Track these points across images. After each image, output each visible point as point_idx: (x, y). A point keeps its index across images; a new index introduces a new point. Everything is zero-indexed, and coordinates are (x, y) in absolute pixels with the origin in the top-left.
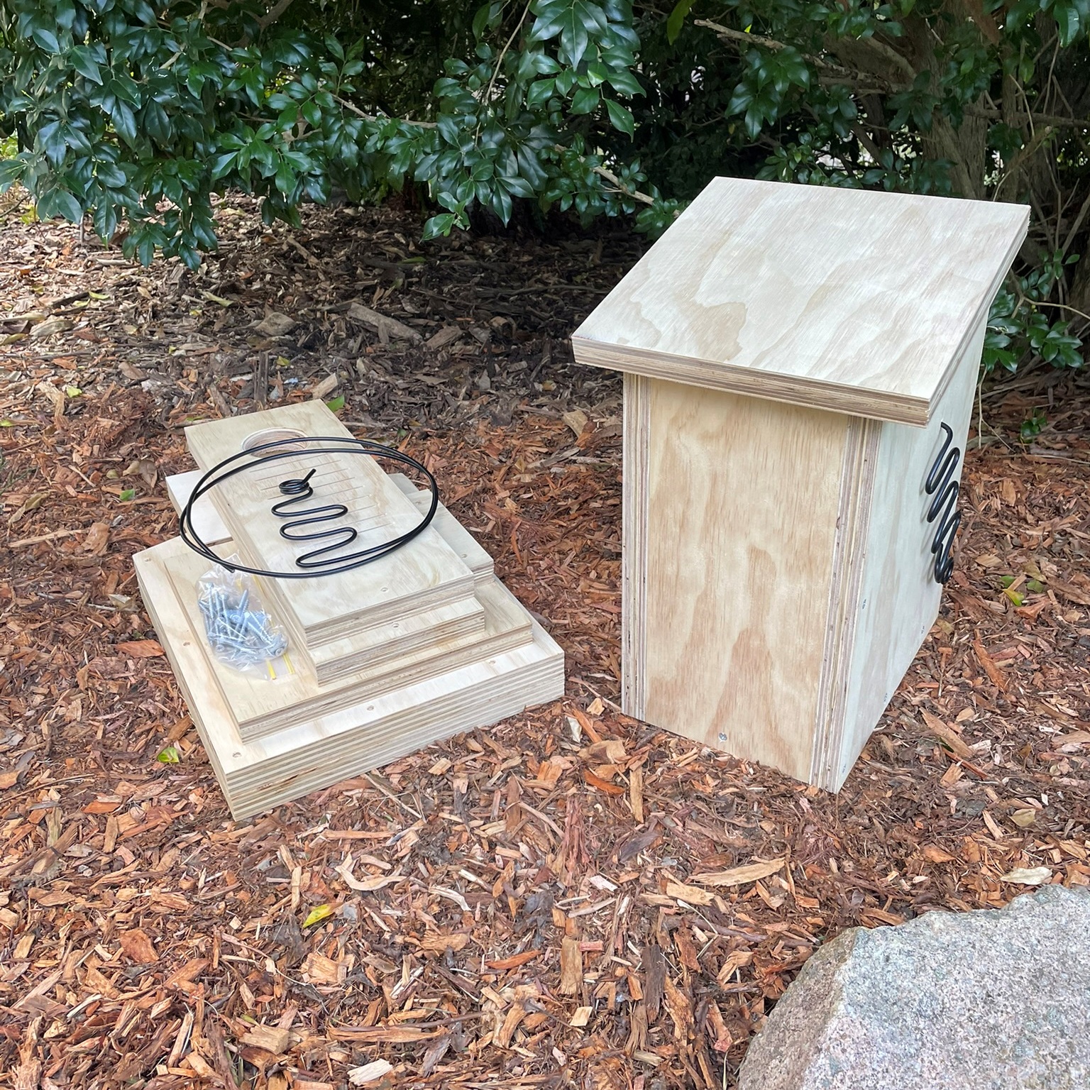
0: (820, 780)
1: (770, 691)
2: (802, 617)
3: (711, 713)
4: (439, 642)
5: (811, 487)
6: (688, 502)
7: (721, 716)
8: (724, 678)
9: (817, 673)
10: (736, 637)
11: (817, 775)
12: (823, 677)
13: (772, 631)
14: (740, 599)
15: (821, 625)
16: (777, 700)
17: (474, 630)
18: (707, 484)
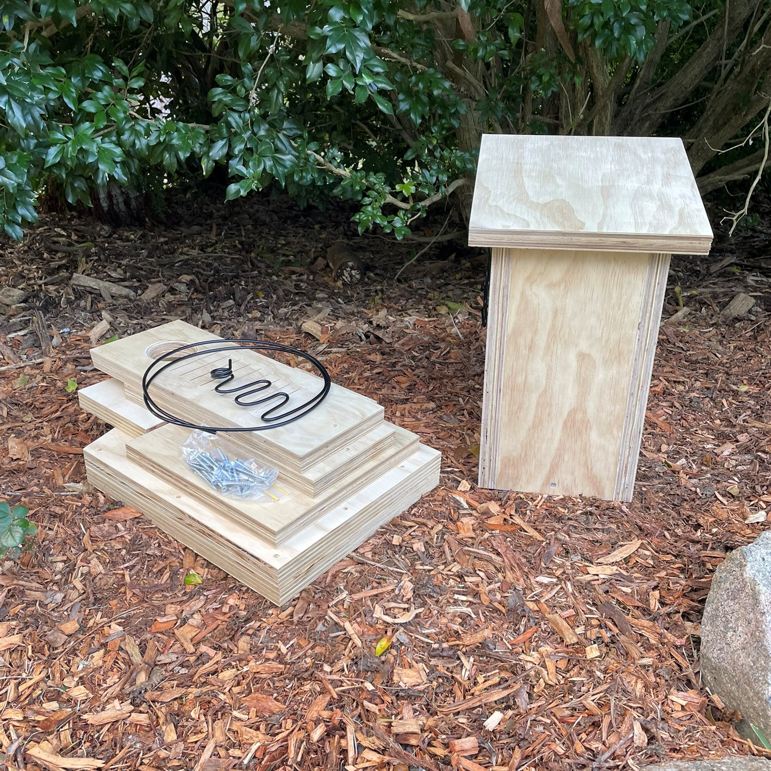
0: (621, 496)
1: (588, 446)
2: (612, 391)
3: (545, 471)
4: (373, 457)
5: (622, 307)
6: (536, 332)
7: (552, 471)
8: (556, 444)
9: (621, 426)
10: (566, 415)
11: (618, 494)
12: (625, 428)
13: (591, 406)
14: (570, 389)
15: (625, 394)
16: (593, 450)
17: (390, 446)
18: (550, 317)
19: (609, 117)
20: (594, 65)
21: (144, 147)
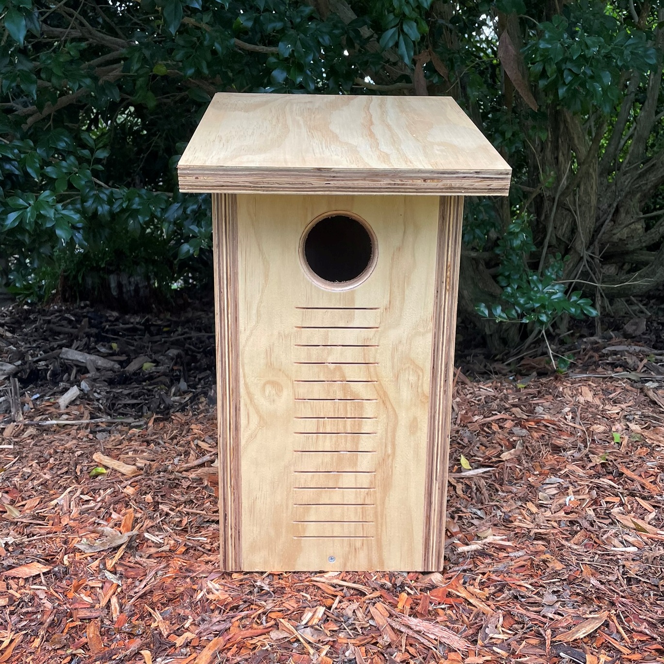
19: (594, 187)
20: (575, 137)
21: (106, 213)
